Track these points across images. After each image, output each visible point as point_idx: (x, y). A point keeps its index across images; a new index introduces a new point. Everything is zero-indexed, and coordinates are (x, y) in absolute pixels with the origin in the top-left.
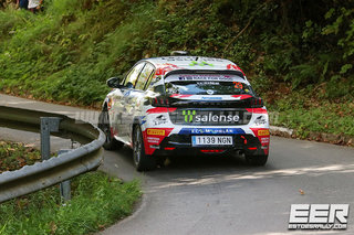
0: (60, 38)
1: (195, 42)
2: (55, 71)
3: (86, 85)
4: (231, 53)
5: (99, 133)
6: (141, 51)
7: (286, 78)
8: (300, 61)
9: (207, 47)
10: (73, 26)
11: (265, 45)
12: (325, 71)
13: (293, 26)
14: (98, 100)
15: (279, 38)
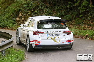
1: (35, 9)
3: (2, 22)
4: (46, 12)
6: (19, 12)
8: (67, 14)
9: (39, 10)
11: (56, 9)
12: (74, 17)
13: (65, 3)
14: (6, 26)
15: (61, 7)
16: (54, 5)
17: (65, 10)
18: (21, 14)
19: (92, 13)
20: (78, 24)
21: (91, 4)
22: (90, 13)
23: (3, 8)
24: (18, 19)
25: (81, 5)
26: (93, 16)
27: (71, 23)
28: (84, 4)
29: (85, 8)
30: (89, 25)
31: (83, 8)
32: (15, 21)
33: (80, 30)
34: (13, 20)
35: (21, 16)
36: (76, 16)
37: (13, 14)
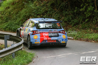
0: (6, 13)
1: (44, 14)
2: (4, 22)
3: (14, 26)
4: (55, 16)
5: (22, 39)
6: (29, 17)
7: (70, 23)
8: (74, 18)
9: (48, 15)
10: (9, 10)
11: (64, 14)
12: (81, 21)
13: (72, 8)
15: (68, 12)
16: (62, 10)
17: (72, 15)
19: (97, 18)
20: (84, 28)
21: (96, 9)
22: (95, 18)
23: (14, 14)
25: (87, 10)
27: (78, 27)
28: (89, 9)
29: (91, 13)
30: (95, 29)
31: (89, 13)
33: (86, 33)
36: (82, 20)
37: (24, 19)
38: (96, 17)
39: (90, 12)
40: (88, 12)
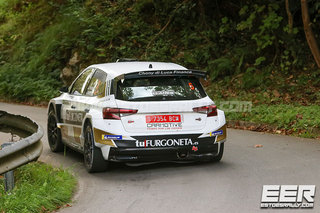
1: (120, 40)
3: (19, 82)
4: (154, 49)
6: (71, 50)
8: (218, 55)
9: (131, 44)
11: (185, 41)
12: (240, 63)
13: (211, 22)
14: (32, 96)
15: (198, 34)
16: (177, 29)
17: (210, 44)
18: (78, 58)
19: (293, 54)
21: (290, 25)
22: (286, 52)
23: (22, 40)
24: (67, 72)
25: (261, 27)
26: (295, 61)
27: (231, 85)
28: (267, 23)
29: (273, 38)
30: (285, 90)
31: (266, 37)
32: (60, 80)
34: (53, 77)
35: (78, 64)
36: (244, 61)
38: (291, 48)
39: (271, 35)
40: (264, 34)
